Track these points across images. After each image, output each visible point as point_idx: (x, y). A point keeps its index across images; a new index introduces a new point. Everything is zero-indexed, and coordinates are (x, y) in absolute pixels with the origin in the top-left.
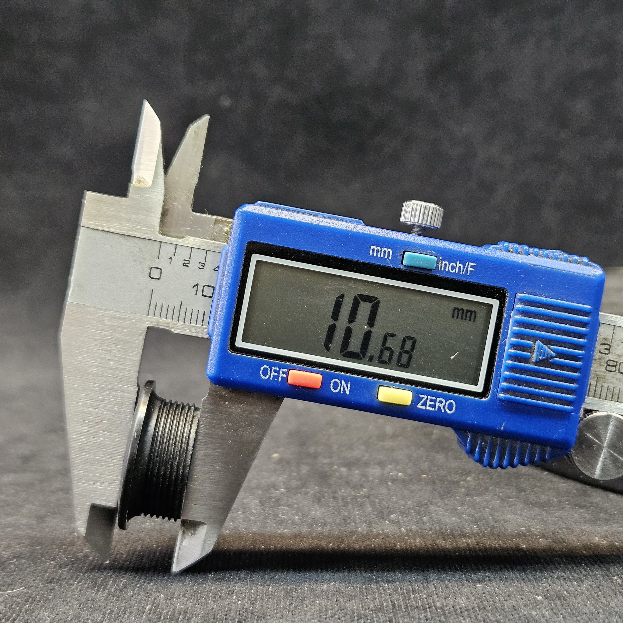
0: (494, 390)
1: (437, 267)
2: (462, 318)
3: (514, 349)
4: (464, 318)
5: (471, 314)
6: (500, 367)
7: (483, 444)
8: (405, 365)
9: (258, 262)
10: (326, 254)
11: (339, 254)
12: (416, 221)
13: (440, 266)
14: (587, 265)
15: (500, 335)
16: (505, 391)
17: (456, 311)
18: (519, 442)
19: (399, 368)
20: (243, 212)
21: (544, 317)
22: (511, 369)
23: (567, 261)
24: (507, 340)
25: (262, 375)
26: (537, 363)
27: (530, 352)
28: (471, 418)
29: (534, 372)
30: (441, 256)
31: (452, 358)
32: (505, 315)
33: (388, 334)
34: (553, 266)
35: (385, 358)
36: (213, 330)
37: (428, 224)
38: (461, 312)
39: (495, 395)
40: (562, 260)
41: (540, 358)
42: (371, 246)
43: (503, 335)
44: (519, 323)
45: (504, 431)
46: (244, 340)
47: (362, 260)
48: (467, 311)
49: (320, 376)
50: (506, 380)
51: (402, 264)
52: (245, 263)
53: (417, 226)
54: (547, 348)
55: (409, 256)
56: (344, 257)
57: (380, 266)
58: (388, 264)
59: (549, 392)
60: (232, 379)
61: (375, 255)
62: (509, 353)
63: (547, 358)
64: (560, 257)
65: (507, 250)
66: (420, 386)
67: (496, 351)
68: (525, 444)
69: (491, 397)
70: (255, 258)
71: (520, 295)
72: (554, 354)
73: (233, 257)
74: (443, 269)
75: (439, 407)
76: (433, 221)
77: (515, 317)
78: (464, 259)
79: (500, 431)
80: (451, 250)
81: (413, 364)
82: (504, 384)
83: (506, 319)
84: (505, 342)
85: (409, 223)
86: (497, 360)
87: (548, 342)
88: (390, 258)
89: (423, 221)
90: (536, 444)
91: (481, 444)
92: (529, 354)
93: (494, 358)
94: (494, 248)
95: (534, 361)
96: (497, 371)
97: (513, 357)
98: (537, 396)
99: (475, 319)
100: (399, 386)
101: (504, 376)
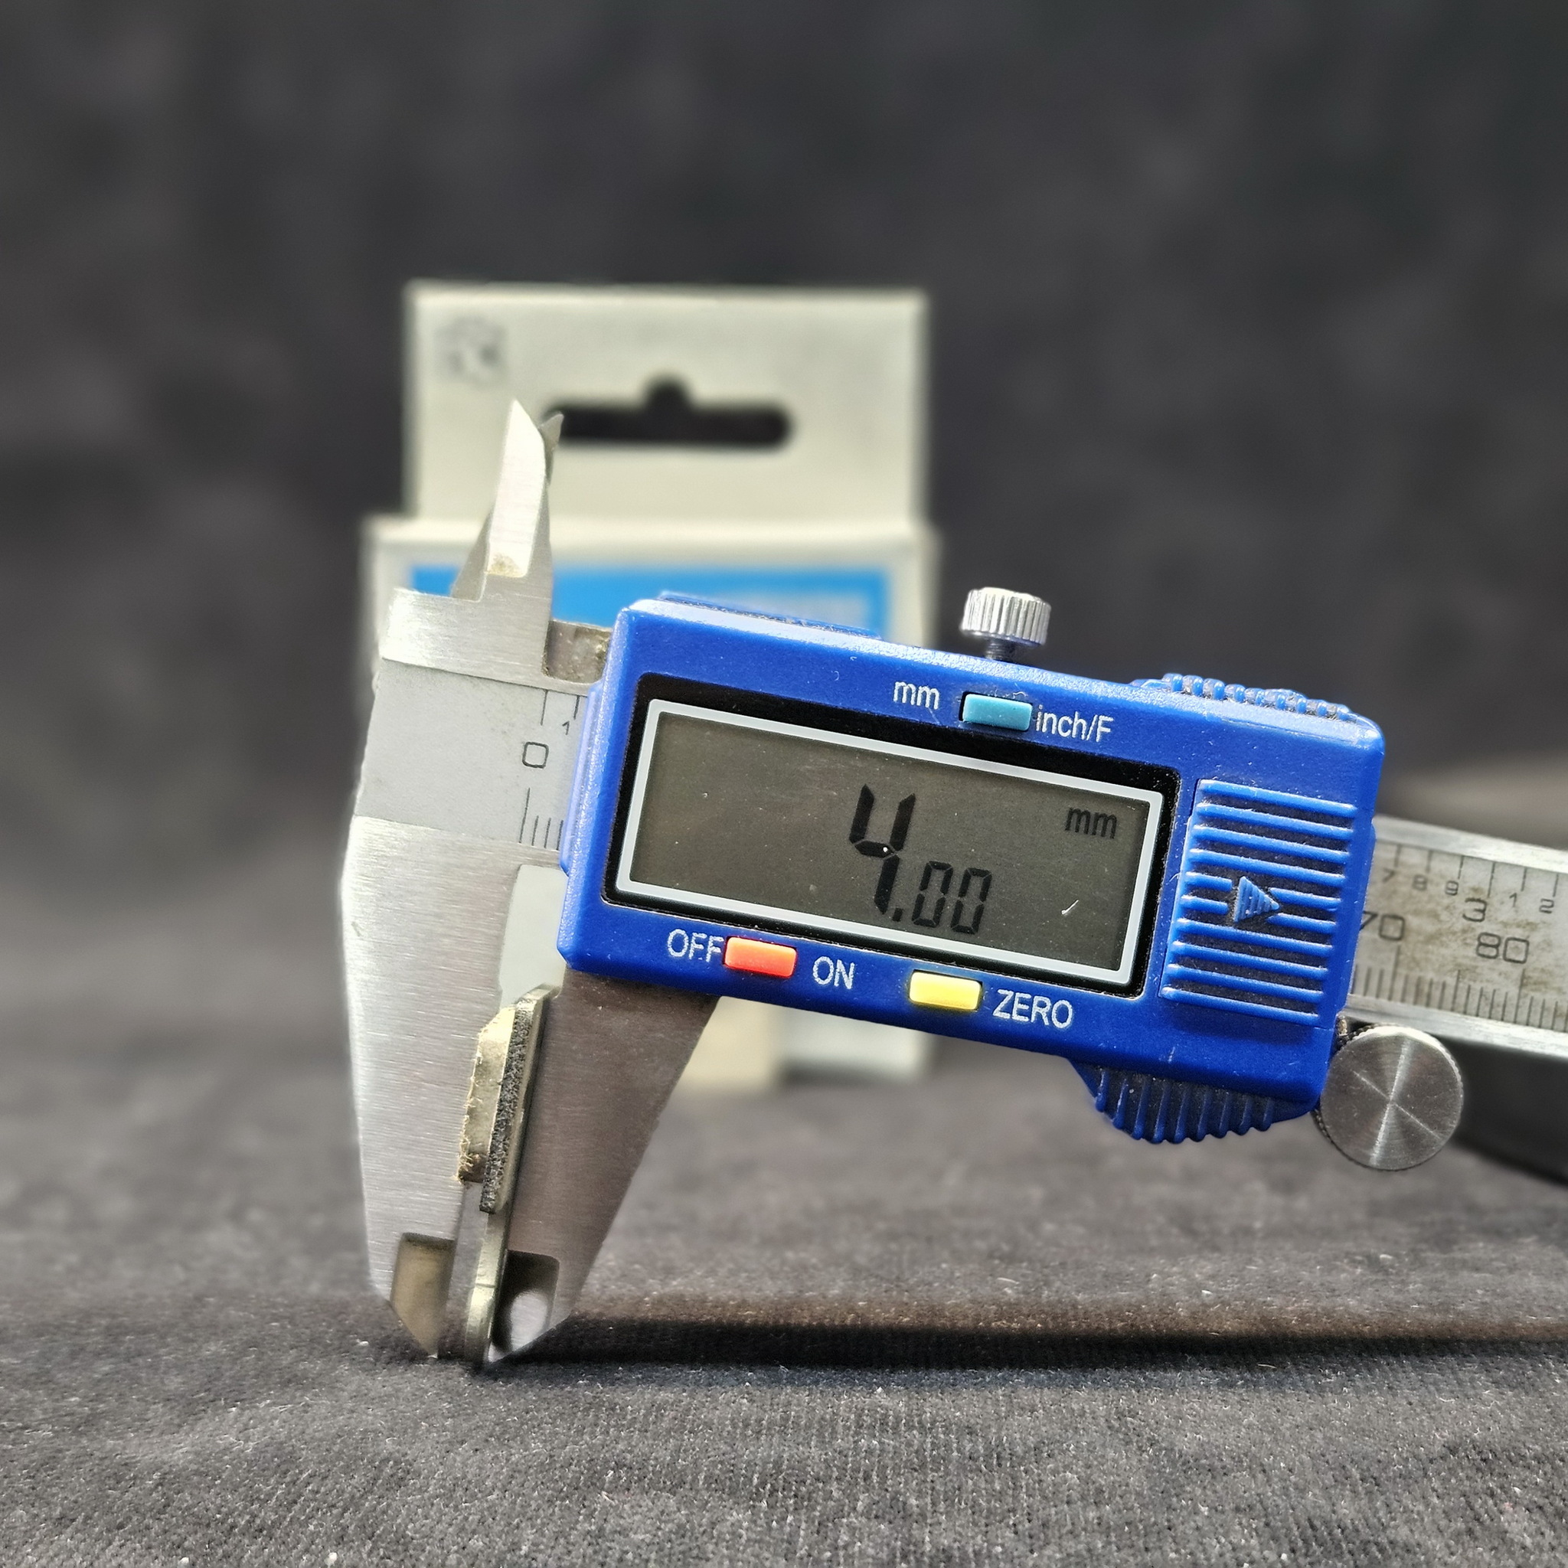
0: (1152, 980)
1: (1033, 725)
2: (1086, 832)
3: (1193, 895)
4: (1091, 828)
5: (1106, 823)
6: (1164, 932)
7: (1132, 1091)
8: (969, 929)
9: (664, 718)
10: (803, 699)
11: (830, 701)
12: (993, 629)
13: (1038, 723)
14: (1346, 719)
15: (1166, 866)
16: (1175, 981)
17: (1075, 816)
18: (1206, 1088)
19: (957, 935)
20: (630, 614)
21: (1256, 828)
22: (1186, 935)
23: (1304, 711)
24: (1180, 876)
25: (671, 950)
26: (1243, 923)
27: (1227, 902)
28: (1105, 1038)
29: (1236, 942)
30: (1042, 702)
31: (1064, 912)
32: (1175, 825)
33: (933, 863)
34: (1274, 723)
35: (928, 913)
36: (570, 857)
37: (1018, 635)
38: (1084, 818)
39: (1155, 988)
40: (1294, 710)
41: (1247, 912)
42: (897, 683)
43: (1171, 865)
44: (1204, 842)
45: (1176, 1065)
46: (633, 877)
47: (879, 711)
48: (1098, 817)
49: (792, 952)
50: (1178, 958)
51: (961, 719)
52: (635, 718)
53: (997, 641)
54: (1261, 892)
55: (975, 704)
56: (840, 705)
57: (915, 725)
58: (931, 718)
59: (1268, 984)
60: (609, 957)
61: (904, 700)
62: (1182, 903)
63: (1263, 913)
64: (1292, 703)
65: (1179, 688)
66: (1000, 972)
67: (1157, 898)
68: (1219, 1093)
69: (1148, 993)
70: (657, 708)
71: (1205, 783)
72: (1275, 905)
73: (610, 706)
74: (1044, 729)
75: (1039, 1016)
76: (1027, 631)
77: (1195, 828)
78: (1088, 708)
79: (1166, 1064)
80: (1061, 690)
81: (985, 927)
82: (1174, 968)
83: (1176, 832)
84: (1176, 881)
85: (978, 634)
86: (1160, 916)
87: (1265, 880)
88: (936, 707)
89: (1006, 628)
90: (1243, 1093)
91: (1127, 1094)
92: (1224, 904)
93: (1154, 914)
94: (1152, 685)
95: (1235, 918)
96: (1158, 942)
97: (1189, 912)
98: (1242, 992)
99: (1113, 832)
100: (955, 971)
101: (1173, 950)
